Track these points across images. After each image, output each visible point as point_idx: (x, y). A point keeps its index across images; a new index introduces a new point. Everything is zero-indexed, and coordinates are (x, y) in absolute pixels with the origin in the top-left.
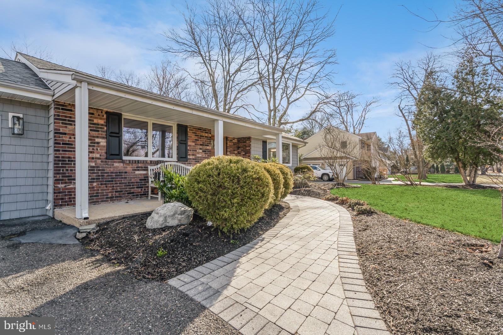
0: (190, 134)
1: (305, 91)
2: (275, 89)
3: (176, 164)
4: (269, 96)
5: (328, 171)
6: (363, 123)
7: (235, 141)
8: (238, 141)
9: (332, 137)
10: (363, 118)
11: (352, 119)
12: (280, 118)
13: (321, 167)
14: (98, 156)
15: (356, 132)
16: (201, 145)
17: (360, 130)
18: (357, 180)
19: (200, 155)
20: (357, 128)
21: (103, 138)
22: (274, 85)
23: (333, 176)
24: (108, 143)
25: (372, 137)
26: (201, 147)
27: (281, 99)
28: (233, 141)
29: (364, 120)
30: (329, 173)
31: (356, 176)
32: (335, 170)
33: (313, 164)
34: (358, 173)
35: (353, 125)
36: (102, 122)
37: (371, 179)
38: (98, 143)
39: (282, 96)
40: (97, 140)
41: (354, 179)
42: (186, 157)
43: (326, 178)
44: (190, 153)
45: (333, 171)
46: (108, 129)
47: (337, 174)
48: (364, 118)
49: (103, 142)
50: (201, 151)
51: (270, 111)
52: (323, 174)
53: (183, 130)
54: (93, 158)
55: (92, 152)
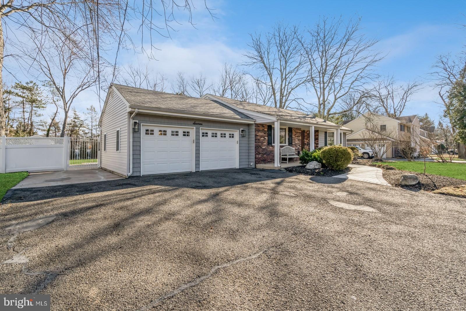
0: (293, 132)
1: (349, 89)
2: (324, 89)
3: (288, 147)
4: (319, 94)
5: (369, 150)
6: (404, 105)
9: (372, 124)
10: (404, 101)
11: (393, 101)
12: (328, 110)
13: (361, 147)
14: (266, 144)
15: (396, 113)
16: (297, 137)
17: (401, 112)
18: (396, 158)
19: (296, 142)
20: (398, 110)
21: (266, 136)
22: (324, 86)
23: (372, 154)
24: (268, 139)
25: (412, 120)
26: (297, 138)
27: (328, 95)
29: (405, 102)
30: (369, 152)
31: (395, 155)
32: (375, 150)
33: (354, 144)
34: (397, 152)
35: (394, 107)
36: (266, 130)
37: (407, 157)
39: (329, 93)
41: (393, 158)
42: (292, 144)
43: (366, 156)
44: (293, 141)
45: (373, 151)
46: (268, 132)
47: (376, 153)
48: (406, 100)
49: (266, 138)
50: (297, 140)
51: (320, 105)
52: (364, 153)
53: (290, 130)
54: (264, 145)
55: (264, 143)
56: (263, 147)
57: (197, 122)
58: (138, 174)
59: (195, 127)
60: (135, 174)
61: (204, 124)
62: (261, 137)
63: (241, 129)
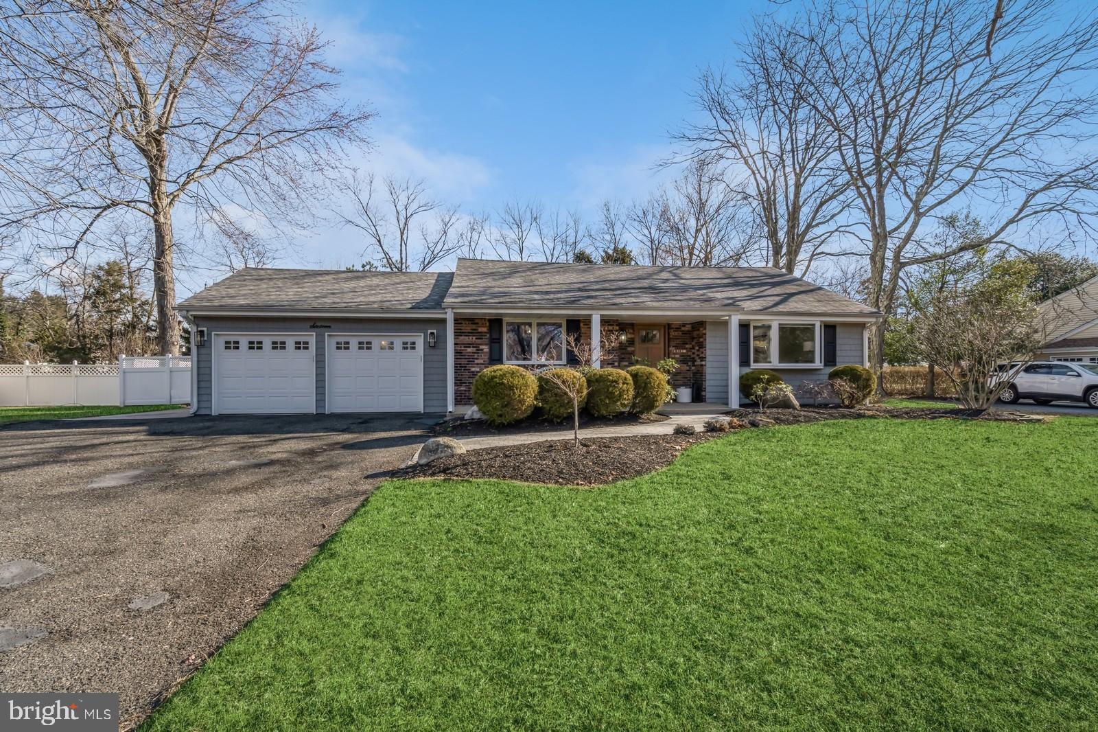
7: (688, 328)
8: (692, 328)
14: (482, 361)
21: (486, 344)
24: (491, 349)
28: (683, 329)
36: (485, 330)
38: (482, 350)
40: (481, 347)
46: (491, 336)
49: (486, 349)
54: (478, 364)
55: (477, 359)
56: (473, 369)
57: (320, 323)
58: (207, 412)
59: (314, 334)
60: (203, 412)
61: (333, 325)
62: (468, 345)
63: (429, 331)
